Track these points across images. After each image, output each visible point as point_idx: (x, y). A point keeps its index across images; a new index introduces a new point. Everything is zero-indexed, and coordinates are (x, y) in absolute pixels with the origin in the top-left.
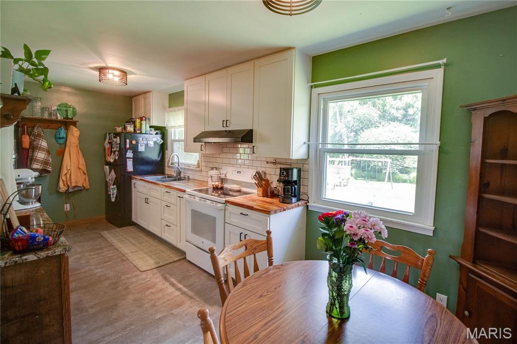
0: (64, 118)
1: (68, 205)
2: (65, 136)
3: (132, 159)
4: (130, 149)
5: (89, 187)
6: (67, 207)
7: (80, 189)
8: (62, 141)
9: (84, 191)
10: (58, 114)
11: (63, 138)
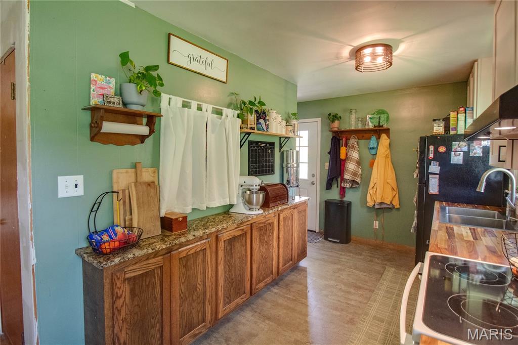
0: (375, 126)
1: (377, 222)
2: (375, 146)
3: (438, 176)
4: (434, 159)
5: (398, 206)
6: (376, 224)
7: (388, 207)
8: (373, 152)
9: (394, 210)
10: (370, 123)
11: (373, 148)
